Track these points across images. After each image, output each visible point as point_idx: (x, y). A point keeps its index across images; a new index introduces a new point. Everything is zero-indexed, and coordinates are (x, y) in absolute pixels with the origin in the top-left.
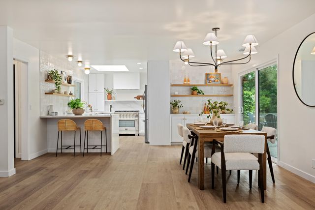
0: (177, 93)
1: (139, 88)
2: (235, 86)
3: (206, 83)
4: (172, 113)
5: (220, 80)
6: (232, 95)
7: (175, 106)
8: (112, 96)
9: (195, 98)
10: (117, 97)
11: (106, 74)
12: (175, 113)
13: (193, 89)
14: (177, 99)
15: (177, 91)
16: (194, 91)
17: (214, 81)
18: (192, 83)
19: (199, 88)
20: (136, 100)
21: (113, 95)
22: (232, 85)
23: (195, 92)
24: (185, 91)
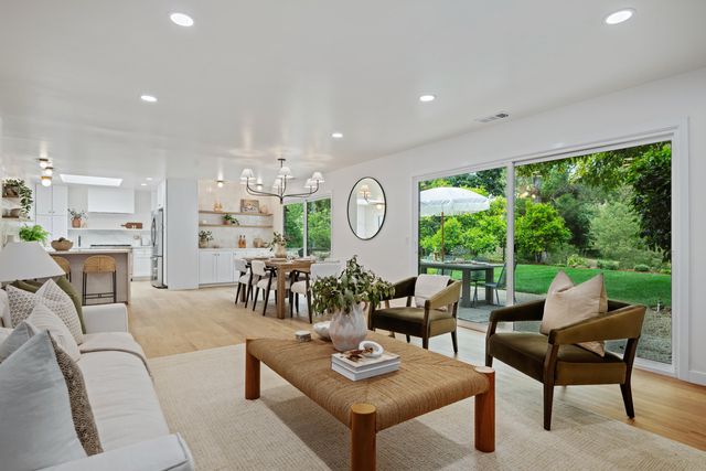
0: (205, 222)
1: (132, 212)
2: (275, 216)
3: (241, 211)
4: (200, 247)
5: (258, 209)
6: (271, 225)
7: (203, 237)
8: (82, 223)
9: (227, 229)
10: (89, 224)
11: (71, 187)
12: (204, 247)
14: (206, 230)
15: (206, 219)
16: (227, 219)
17: (252, 209)
18: (225, 210)
19: (233, 217)
20: (125, 228)
21: (83, 221)
22: (272, 215)
23: (229, 221)
24: (216, 219)
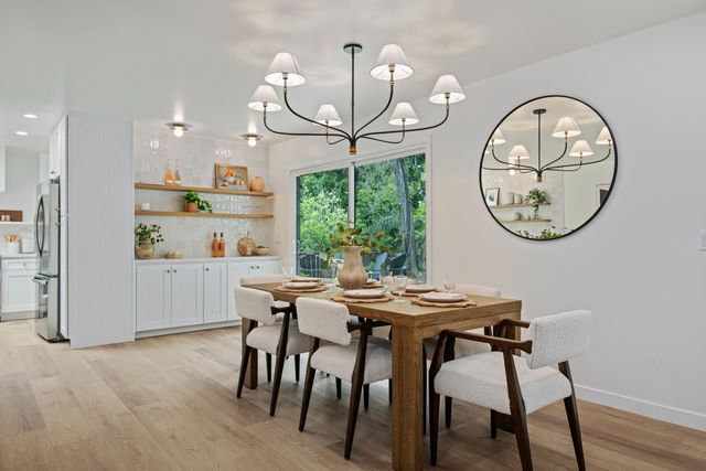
0: (146, 207)
2: (277, 196)
3: (216, 186)
4: (137, 257)
5: (246, 183)
6: (272, 216)
7: (143, 236)
9: (189, 220)
12: (146, 257)
13: (187, 198)
14: (148, 222)
15: (149, 201)
16: (189, 202)
17: (235, 183)
18: (186, 183)
19: (202, 197)
22: (271, 194)
23: (194, 206)
24: (167, 201)
